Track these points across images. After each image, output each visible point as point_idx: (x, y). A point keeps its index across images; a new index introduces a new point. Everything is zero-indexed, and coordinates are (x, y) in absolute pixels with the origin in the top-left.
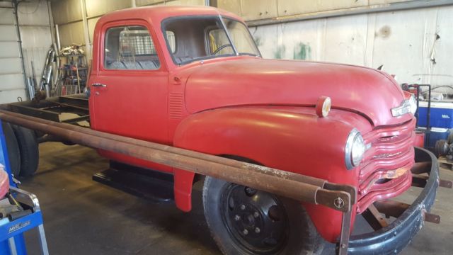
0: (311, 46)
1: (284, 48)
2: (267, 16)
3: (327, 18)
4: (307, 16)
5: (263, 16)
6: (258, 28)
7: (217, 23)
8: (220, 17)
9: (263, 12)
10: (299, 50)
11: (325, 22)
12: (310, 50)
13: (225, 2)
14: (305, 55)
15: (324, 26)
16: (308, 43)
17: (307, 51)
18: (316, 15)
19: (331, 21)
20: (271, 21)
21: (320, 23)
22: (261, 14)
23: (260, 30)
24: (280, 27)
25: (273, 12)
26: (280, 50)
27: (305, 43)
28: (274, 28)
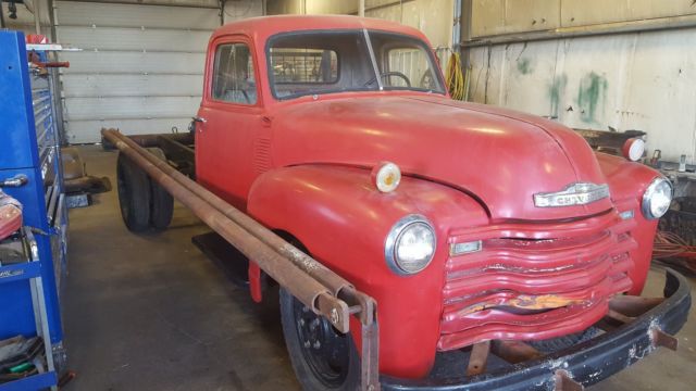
0: (609, 79)
1: (565, 79)
2: (544, 26)
3: (639, 32)
4: (604, 28)
5: (538, 26)
6: (529, 45)
7: (358, 42)
8: (365, 31)
9: (538, 20)
10: (589, 85)
11: (635, 39)
12: (605, 86)
13: (483, 3)
14: (597, 93)
15: (632, 46)
16: (604, 74)
17: (601, 86)
18: (618, 27)
19: (645, 38)
20: (547, 35)
21: (625, 41)
22: (534, 22)
23: (531, 47)
24: (561, 45)
25: (555, 20)
26: (559, 83)
27: (600, 74)
28: (553, 45)
